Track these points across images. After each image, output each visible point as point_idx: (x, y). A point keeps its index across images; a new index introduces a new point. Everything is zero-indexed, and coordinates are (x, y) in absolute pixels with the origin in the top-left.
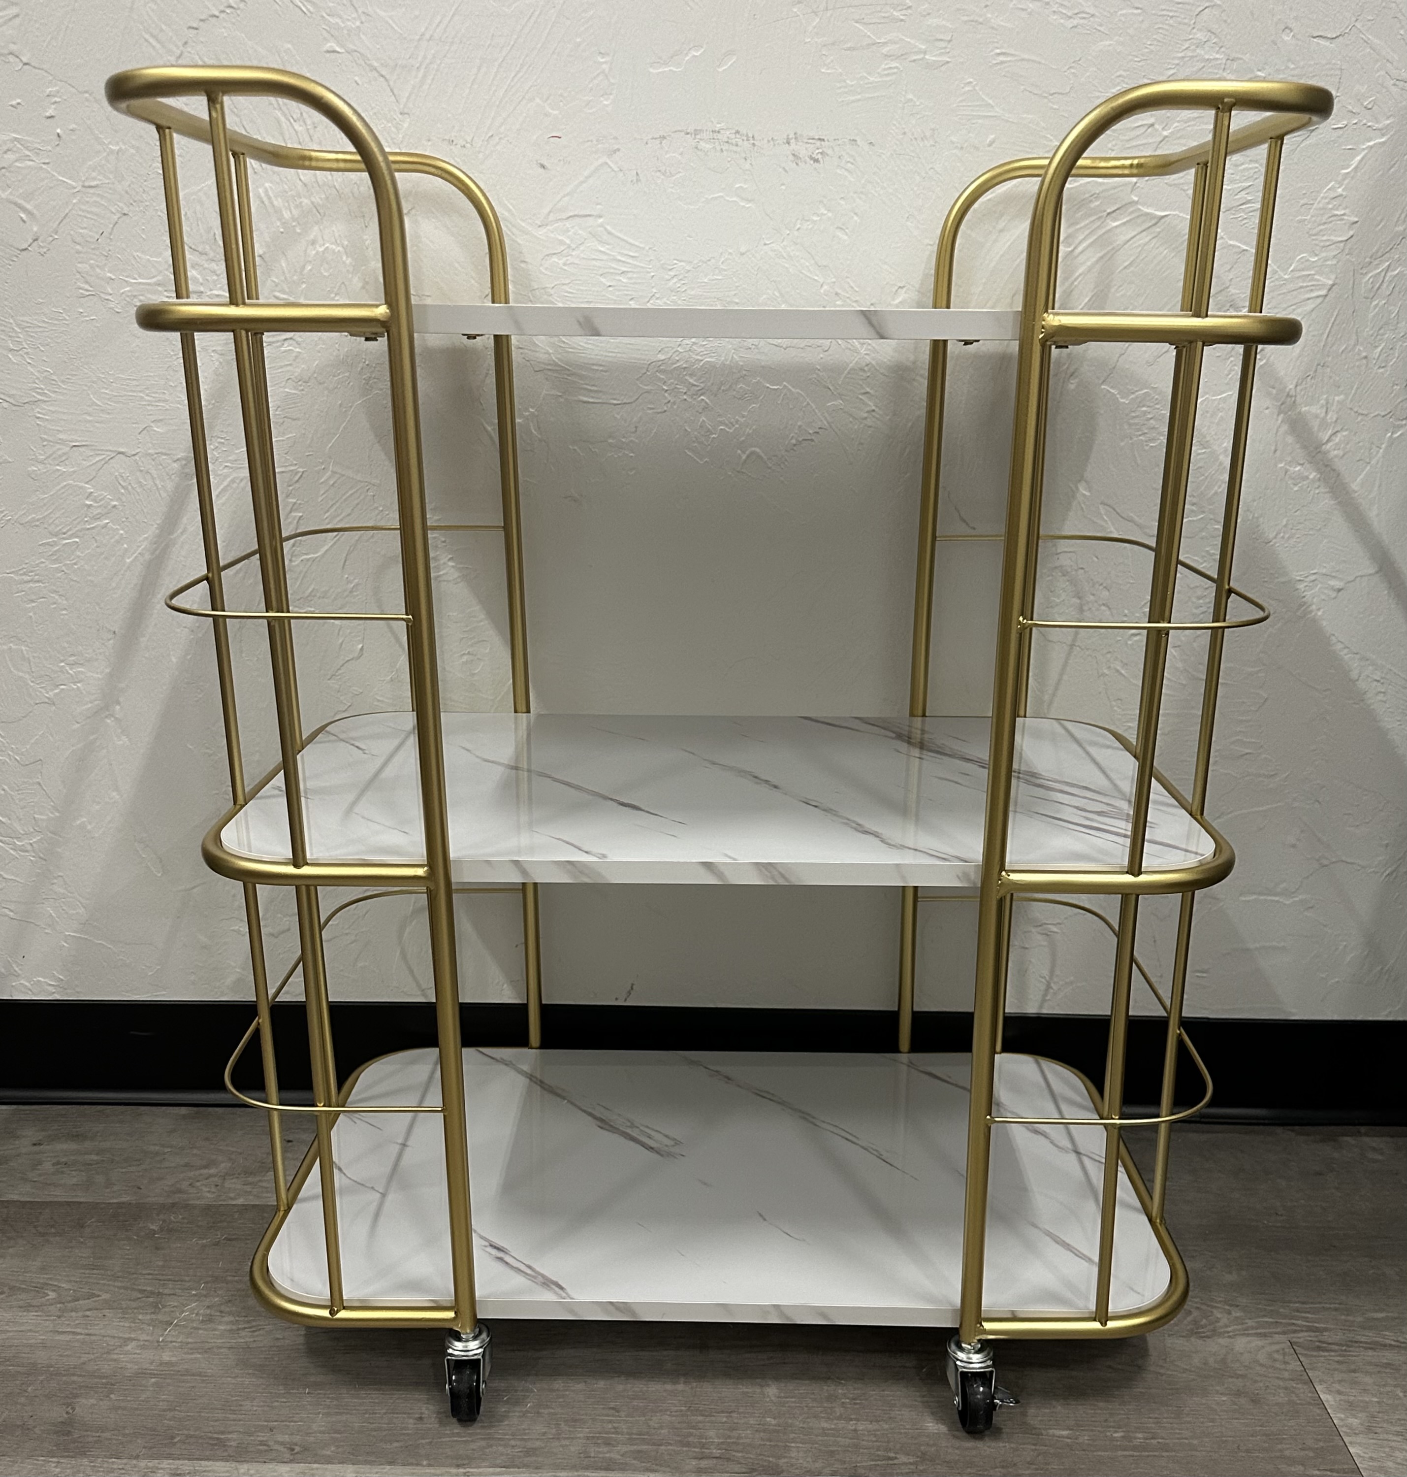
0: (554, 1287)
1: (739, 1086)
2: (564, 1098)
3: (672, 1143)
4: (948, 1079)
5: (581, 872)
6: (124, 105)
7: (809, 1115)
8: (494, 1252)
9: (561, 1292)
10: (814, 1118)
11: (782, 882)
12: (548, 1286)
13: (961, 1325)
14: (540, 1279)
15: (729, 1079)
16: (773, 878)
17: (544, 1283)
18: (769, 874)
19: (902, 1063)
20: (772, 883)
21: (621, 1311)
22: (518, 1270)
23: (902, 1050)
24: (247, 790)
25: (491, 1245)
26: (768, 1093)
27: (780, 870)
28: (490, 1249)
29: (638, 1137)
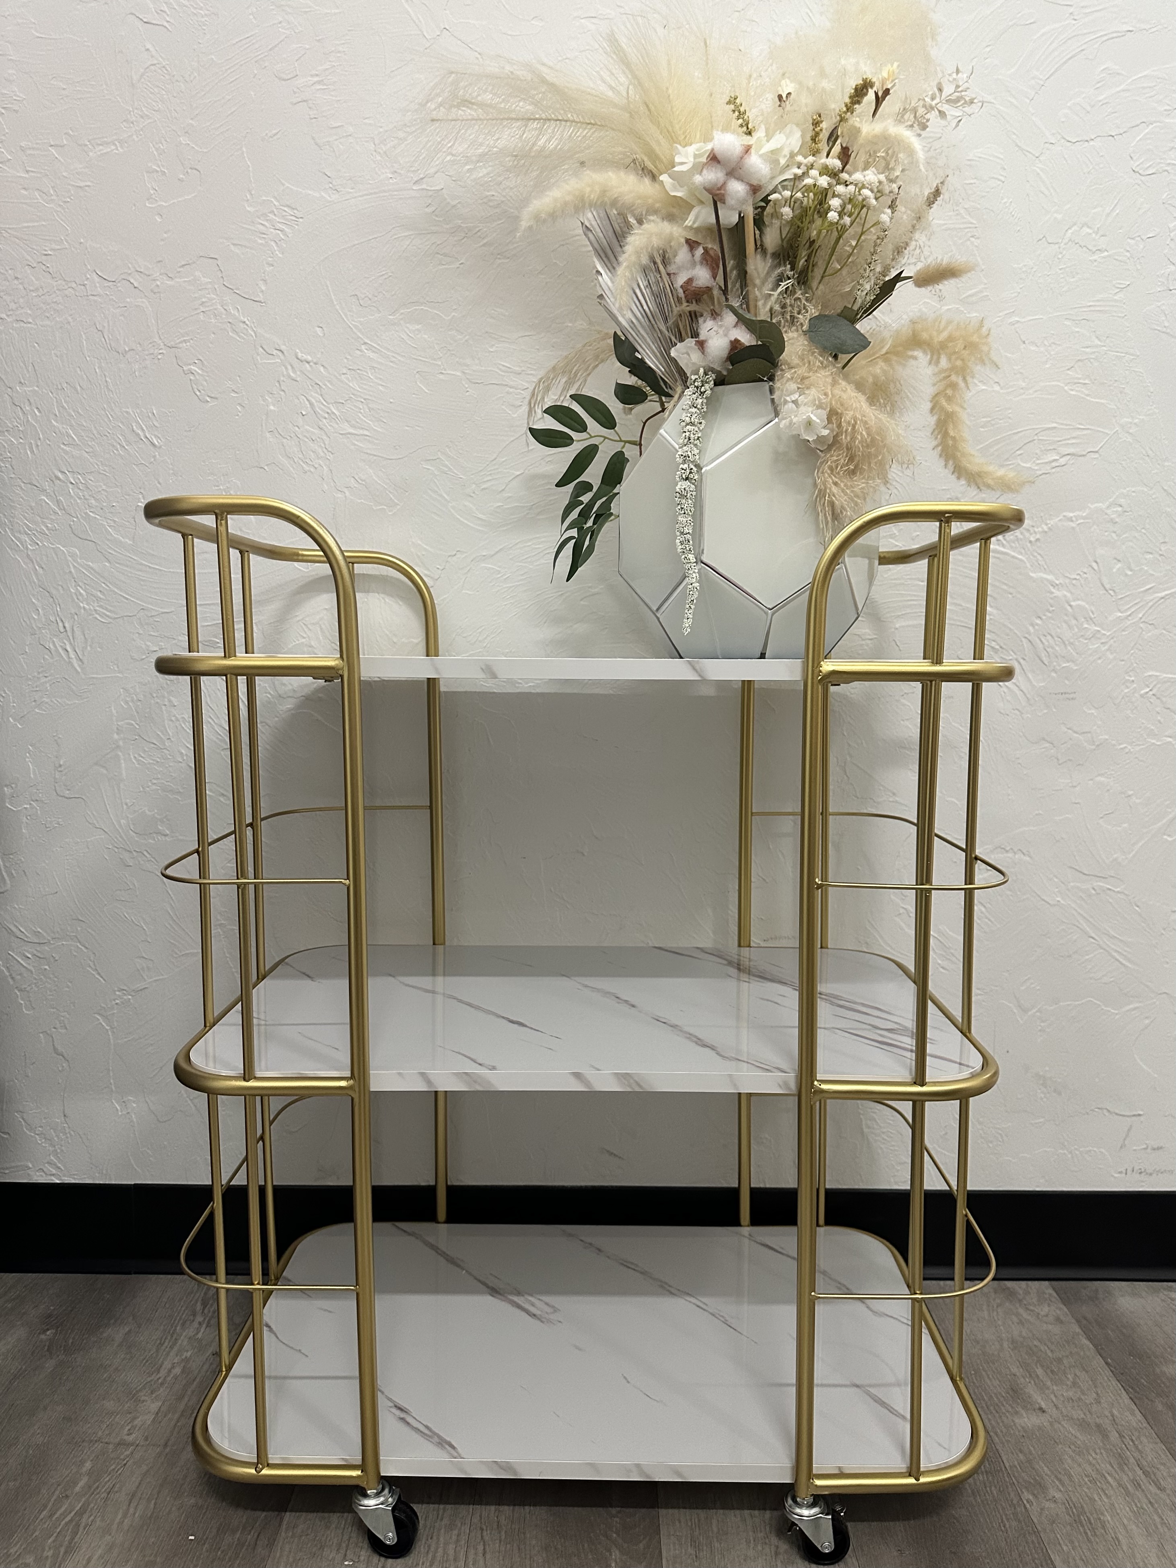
0: (447, 1447)
1: (608, 1257)
2: (463, 1269)
3: (552, 1310)
4: (780, 1250)
5: (475, 1082)
6: (157, 521)
7: (666, 1283)
8: (398, 1412)
9: (452, 1451)
10: (670, 1286)
11: (637, 1089)
12: (442, 1445)
13: (796, 1480)
14: (436, 1439)
15: (599, 1250)
16: (630, 1086)
17: (439, 1443)
18: (626, 1082)
19: (744, 1236)
20: (629, 1090)
21: (505, 1470)
22: (417, 1430)
23: (742, 1223)
24: (215, 1015)
25: (396, 1406)
26: (632, 1263)
27: (636, 1079)
28: (394, 1410)
29: (523, 1305)
